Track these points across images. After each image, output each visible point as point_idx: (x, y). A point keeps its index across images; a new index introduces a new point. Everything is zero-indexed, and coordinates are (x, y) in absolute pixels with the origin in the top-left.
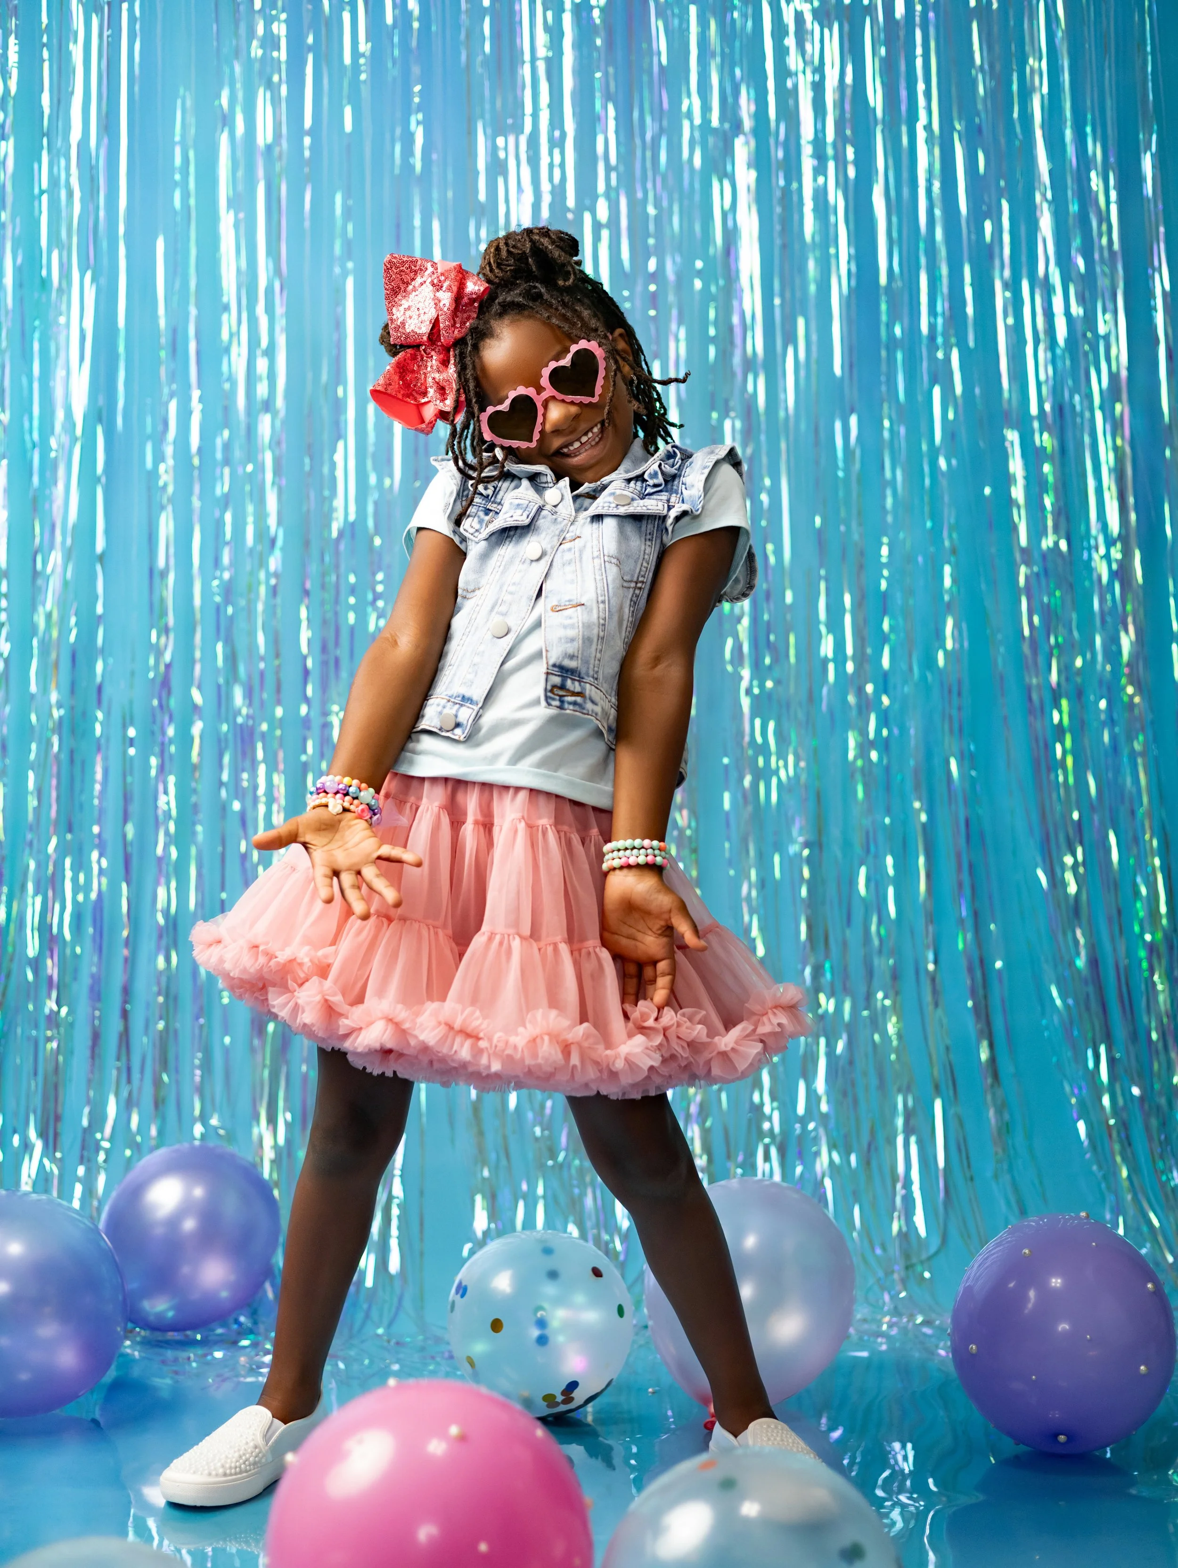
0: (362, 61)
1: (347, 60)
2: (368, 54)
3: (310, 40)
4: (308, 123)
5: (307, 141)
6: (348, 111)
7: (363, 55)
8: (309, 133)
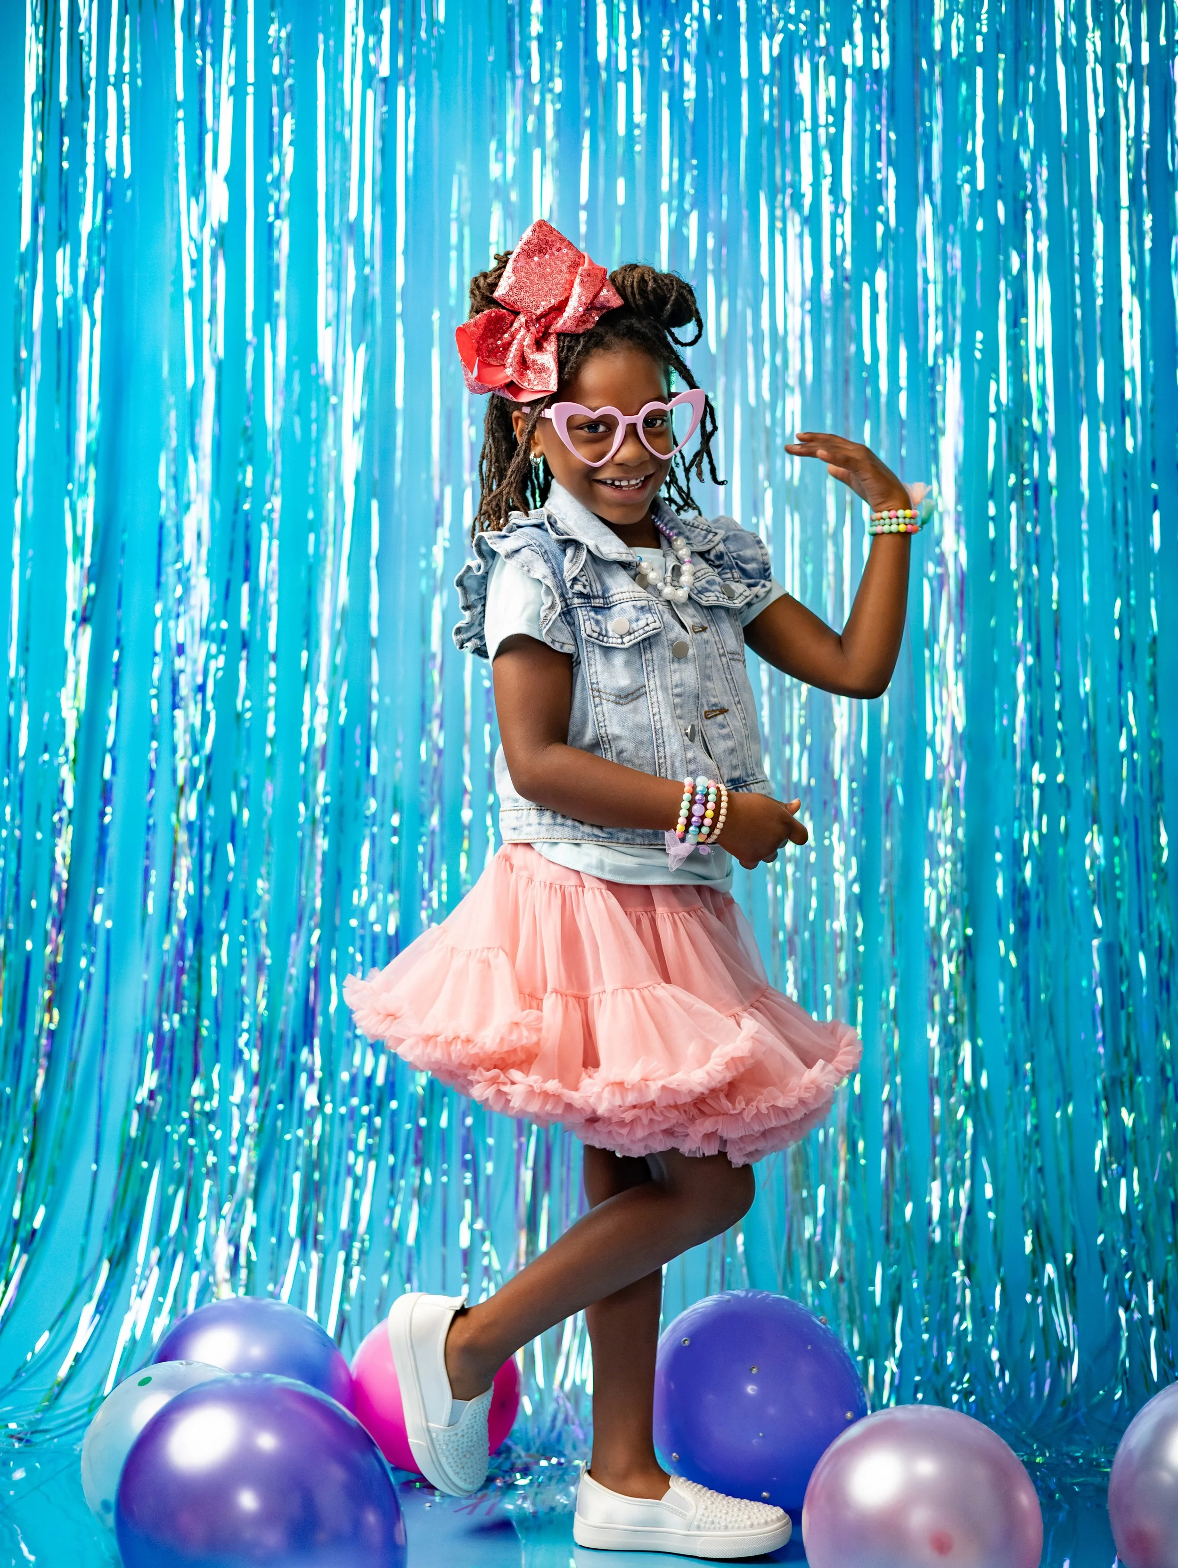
0: (637, 132)
1: (621, 130)
2: (643, 125)
3: (587, 113)
4: (584, 197)
5: (583, 215)
6: (621, 183)
7: (638, 126)
8: (585, 208)
